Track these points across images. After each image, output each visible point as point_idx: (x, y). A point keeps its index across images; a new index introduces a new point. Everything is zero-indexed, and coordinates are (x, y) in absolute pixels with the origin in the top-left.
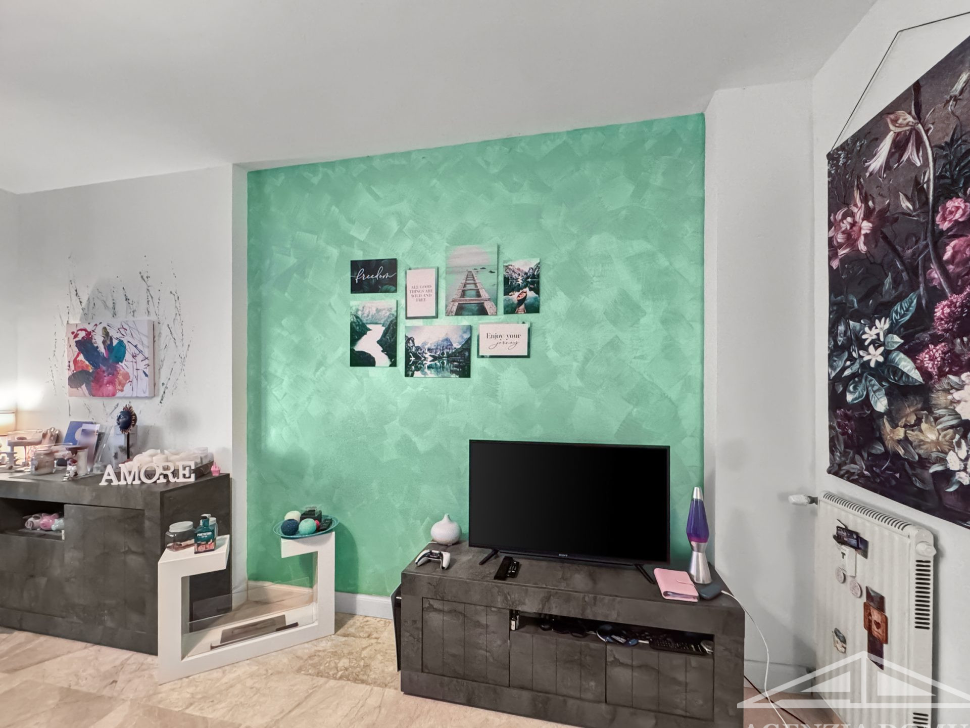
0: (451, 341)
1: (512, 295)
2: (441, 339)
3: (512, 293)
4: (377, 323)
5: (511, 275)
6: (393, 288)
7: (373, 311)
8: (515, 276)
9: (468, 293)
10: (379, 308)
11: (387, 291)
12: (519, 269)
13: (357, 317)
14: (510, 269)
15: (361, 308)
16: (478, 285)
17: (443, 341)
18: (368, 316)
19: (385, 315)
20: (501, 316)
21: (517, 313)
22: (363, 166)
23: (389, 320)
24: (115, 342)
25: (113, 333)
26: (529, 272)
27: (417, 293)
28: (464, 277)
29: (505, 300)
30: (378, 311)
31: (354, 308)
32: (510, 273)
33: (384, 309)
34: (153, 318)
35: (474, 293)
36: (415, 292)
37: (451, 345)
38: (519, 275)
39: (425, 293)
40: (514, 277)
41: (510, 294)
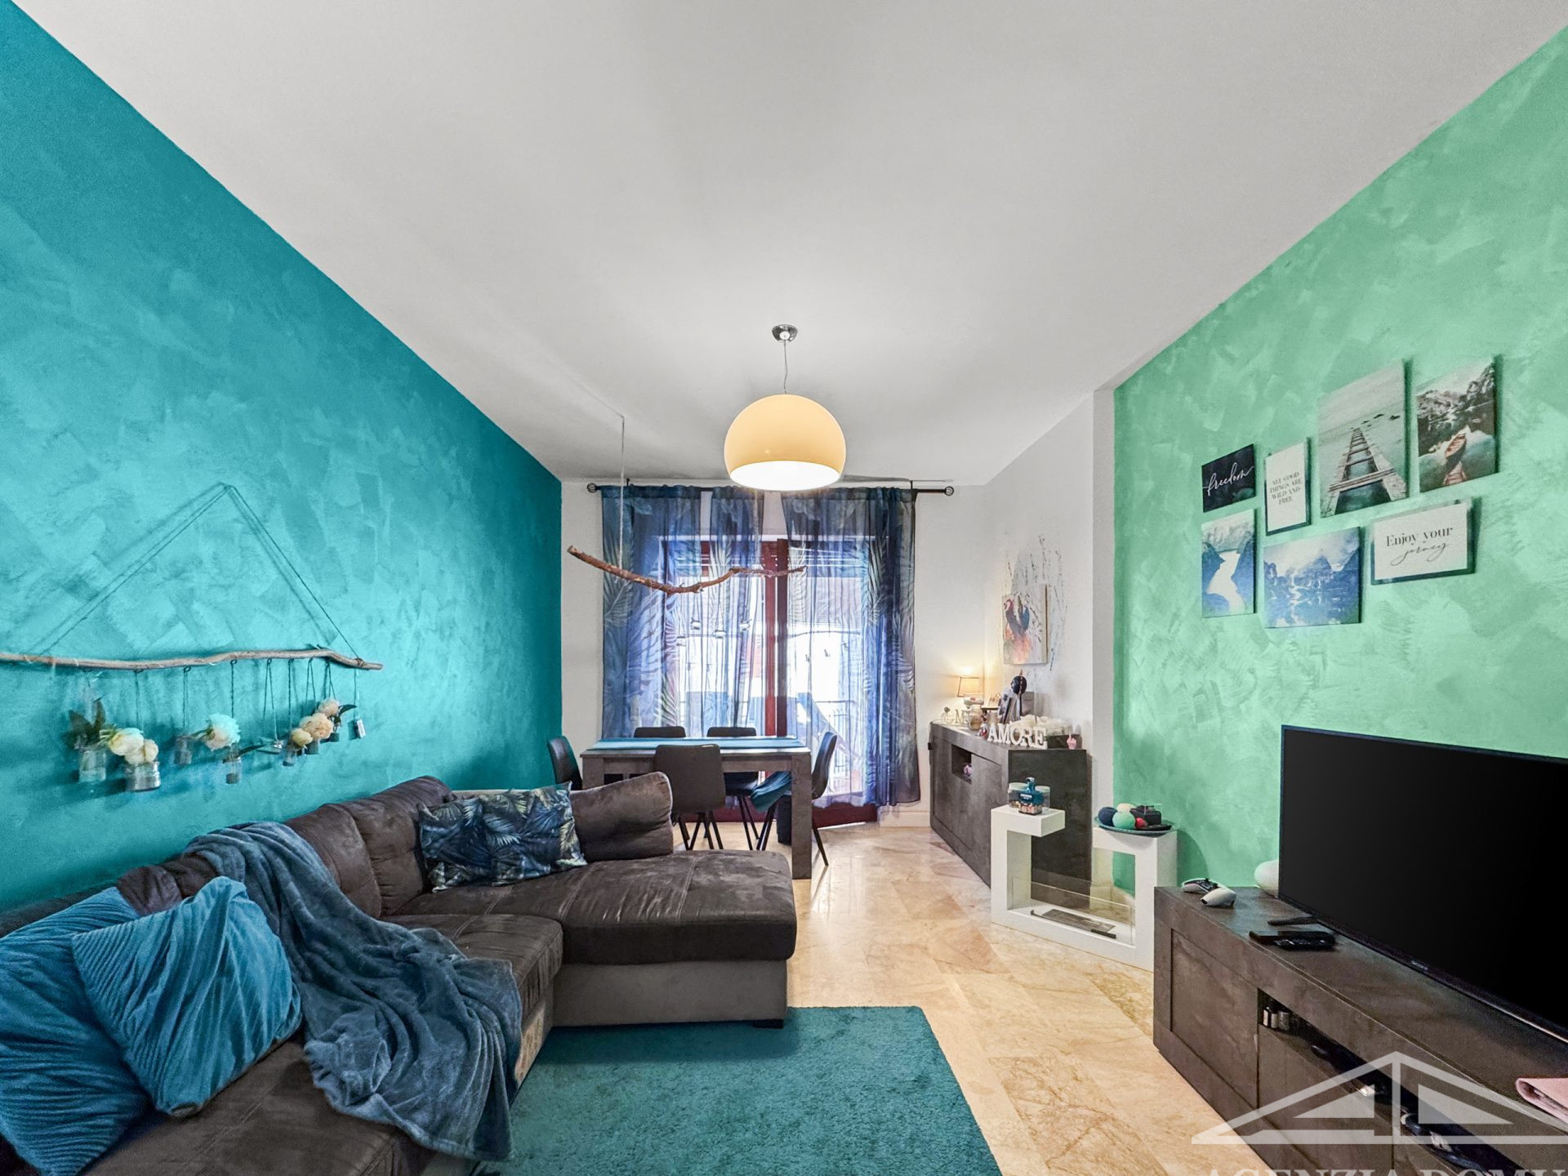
0: (1329, 561)
1: (1435, 451)
2: (1313, 560)
3: (1435, 446)
4: (1230, 550)
5: (1432, 411)
6: (1250, 491)
7: (1227, 532)
8: (1438, 411)
9: (1354, 469)
10: (1234, 525)
11: (1243, 498)
12: (1447, 395)
13: (1209, 546)
14: (1428, 400)
15: (1212, 532)
16: (1370, 449)
17: (1315, 563)
18: (1221, 541)
19: (1242, 535)
20: (1418, 498)
21: (1447, 485)
22: (1216, 322)
23: (1245, 543)
24: (1024, 609)
25: (1024, 602)
26: (1468, 392)
27: (1281, 491)
28: (1346, 442)
29: (1421, 464)
30: (1232, 530)
31: (1206, 534)
32: (1429, 408)
33: (1239, 527)
34: (1046, 582)
35: (1364, 466)
36: (1276, 489)
37: (1330, 567)
38: (1449, 405)
39: (1292, 487)
40: (1438, 413)
41: (1431, 449)
